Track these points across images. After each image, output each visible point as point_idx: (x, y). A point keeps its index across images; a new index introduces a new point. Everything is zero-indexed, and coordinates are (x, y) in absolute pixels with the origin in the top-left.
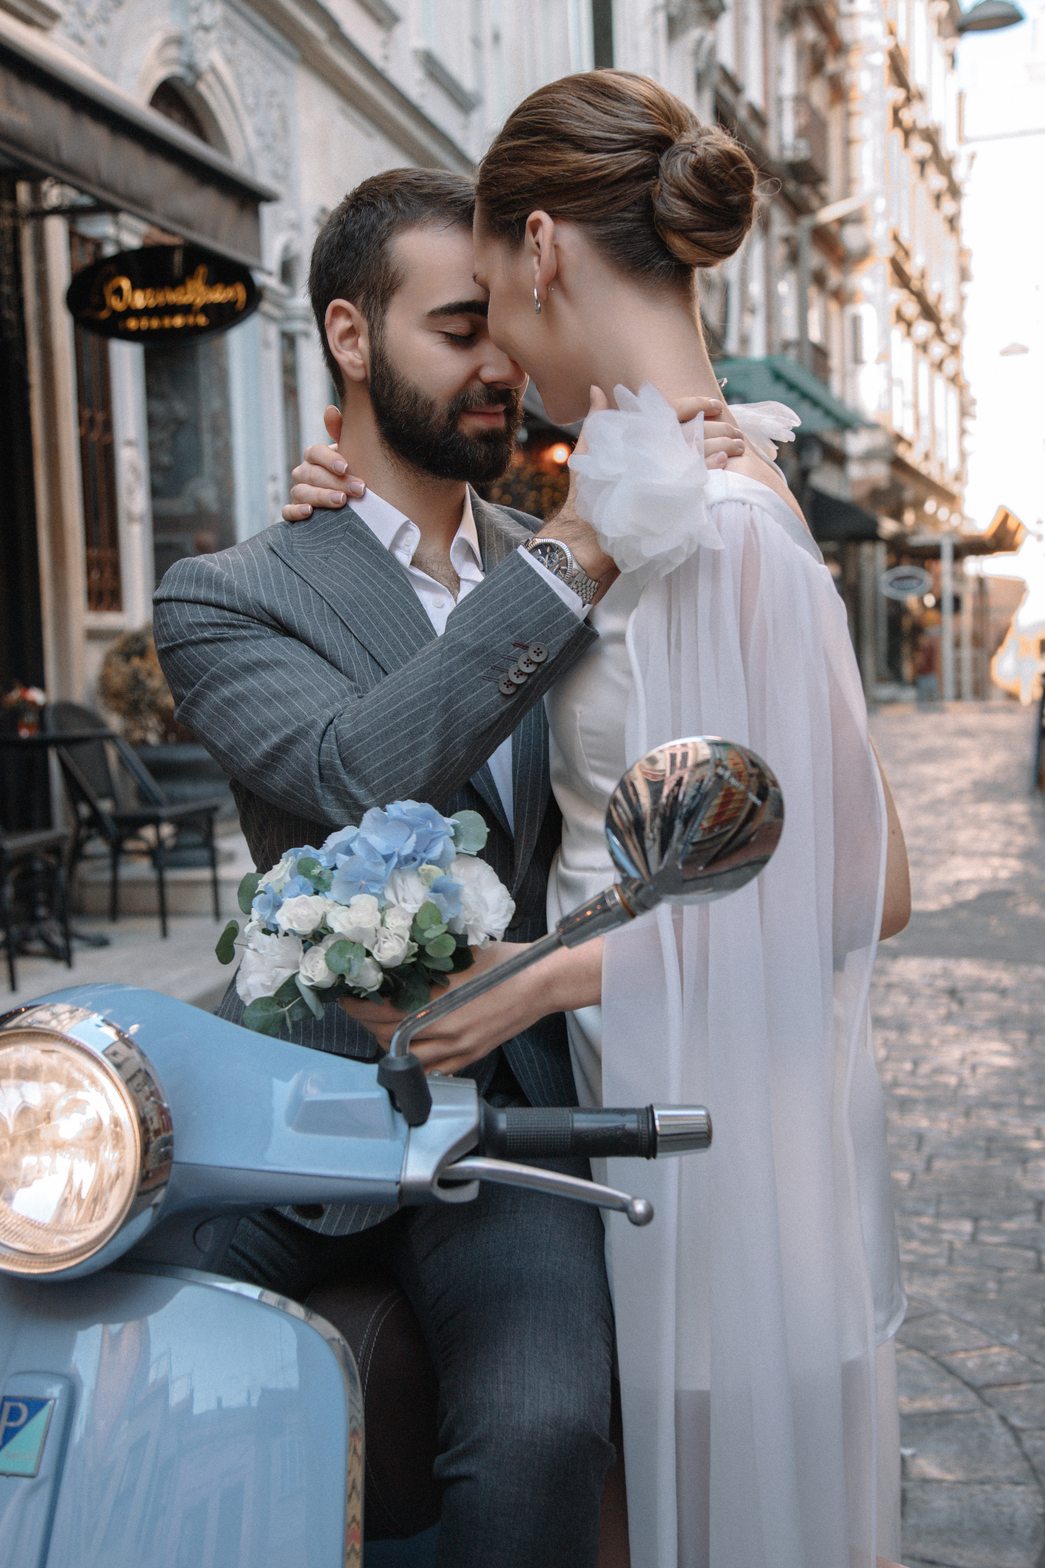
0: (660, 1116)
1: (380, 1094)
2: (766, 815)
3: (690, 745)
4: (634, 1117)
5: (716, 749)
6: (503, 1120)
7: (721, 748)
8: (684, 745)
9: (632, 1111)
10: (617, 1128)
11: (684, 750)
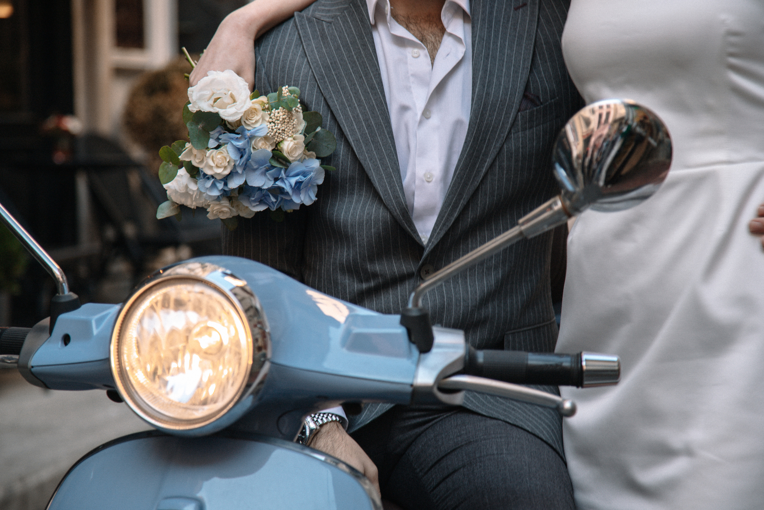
0: (586, 360)
1: (401, 331)
2: (661, 157)
3: (612, 106)
4: (569, 359)
5: (631, 110)
6: (481, 356)
7: (633, 109)
8: (608, 106)
9: (567, 355)
10: (557, 365)
11: (608, 110)
